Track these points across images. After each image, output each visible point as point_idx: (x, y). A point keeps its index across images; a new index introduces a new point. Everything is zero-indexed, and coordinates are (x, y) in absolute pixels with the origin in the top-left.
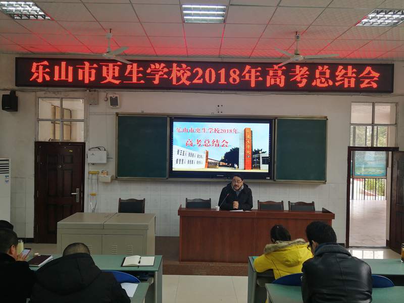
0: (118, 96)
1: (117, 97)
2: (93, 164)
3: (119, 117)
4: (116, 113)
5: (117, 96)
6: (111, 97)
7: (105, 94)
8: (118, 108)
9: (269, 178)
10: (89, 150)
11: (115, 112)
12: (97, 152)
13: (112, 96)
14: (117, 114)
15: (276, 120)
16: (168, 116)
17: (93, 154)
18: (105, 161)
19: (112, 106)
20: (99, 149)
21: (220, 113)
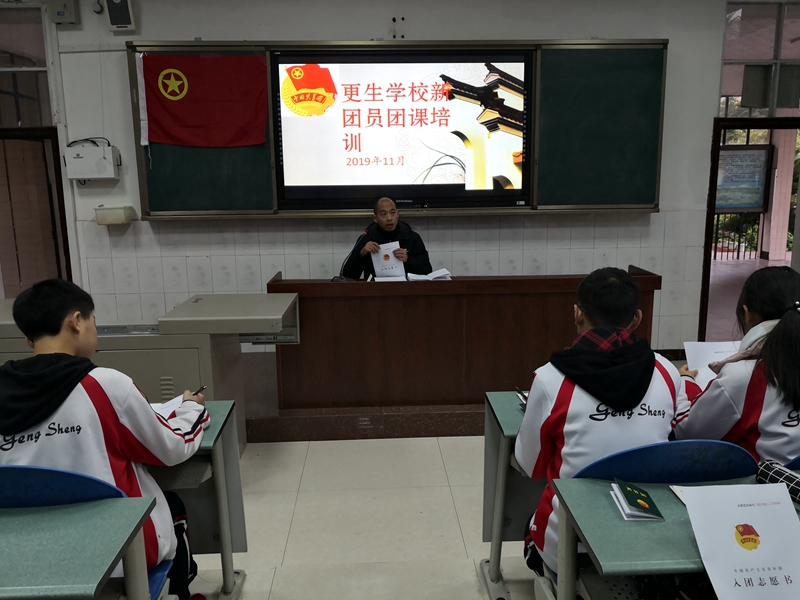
1: (125, 1)
2: (83, 183)
4: (127, 43)
9: (523, 203)
10: (68, 146)
11: (124, 42)
12: (87, 150)
14: (133, 47)
17: (78, 155)
18: (110, 174)
19: (115, 26)
20: (94, 143)
21: (398, 38)
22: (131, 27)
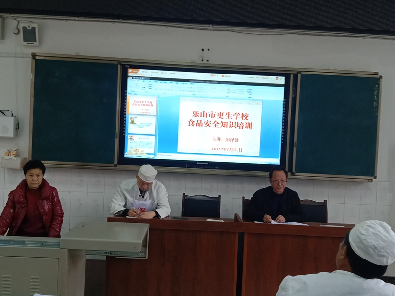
0: (35, 25)
1: (34, 28)
3: (37, 61)
4: (32, 53)
5: (33, 25)
6: (24, 28)
7: (15, 23)
8: (36, 47)
11: (30, 52)
13: (26, 25)
14: (34, 56)
15: (299, 76)
16: (119, 62)
18: (11, 133)
19: (26, 43)
20: (3, 113)
21: (205, 62)
22: (36, 44)
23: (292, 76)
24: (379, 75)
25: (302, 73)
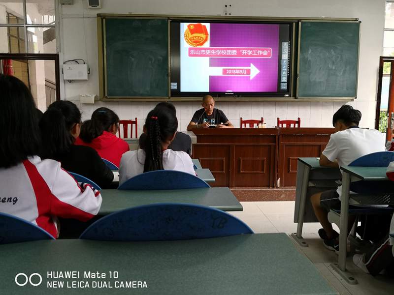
2: (70, 81)
4: (97, 14)
9: (287, 95)
10: (64, 63)
12: (74, 65)
14: (99, 16)
15: (300, 23)
17: (70, 68)
18: (85, 77)
19: (91, 6)
20: (77, 62)
21: (228, 15)
22: (99, 7)
23: (294, 23)
24: (359, 20)
25: (302, 21)
